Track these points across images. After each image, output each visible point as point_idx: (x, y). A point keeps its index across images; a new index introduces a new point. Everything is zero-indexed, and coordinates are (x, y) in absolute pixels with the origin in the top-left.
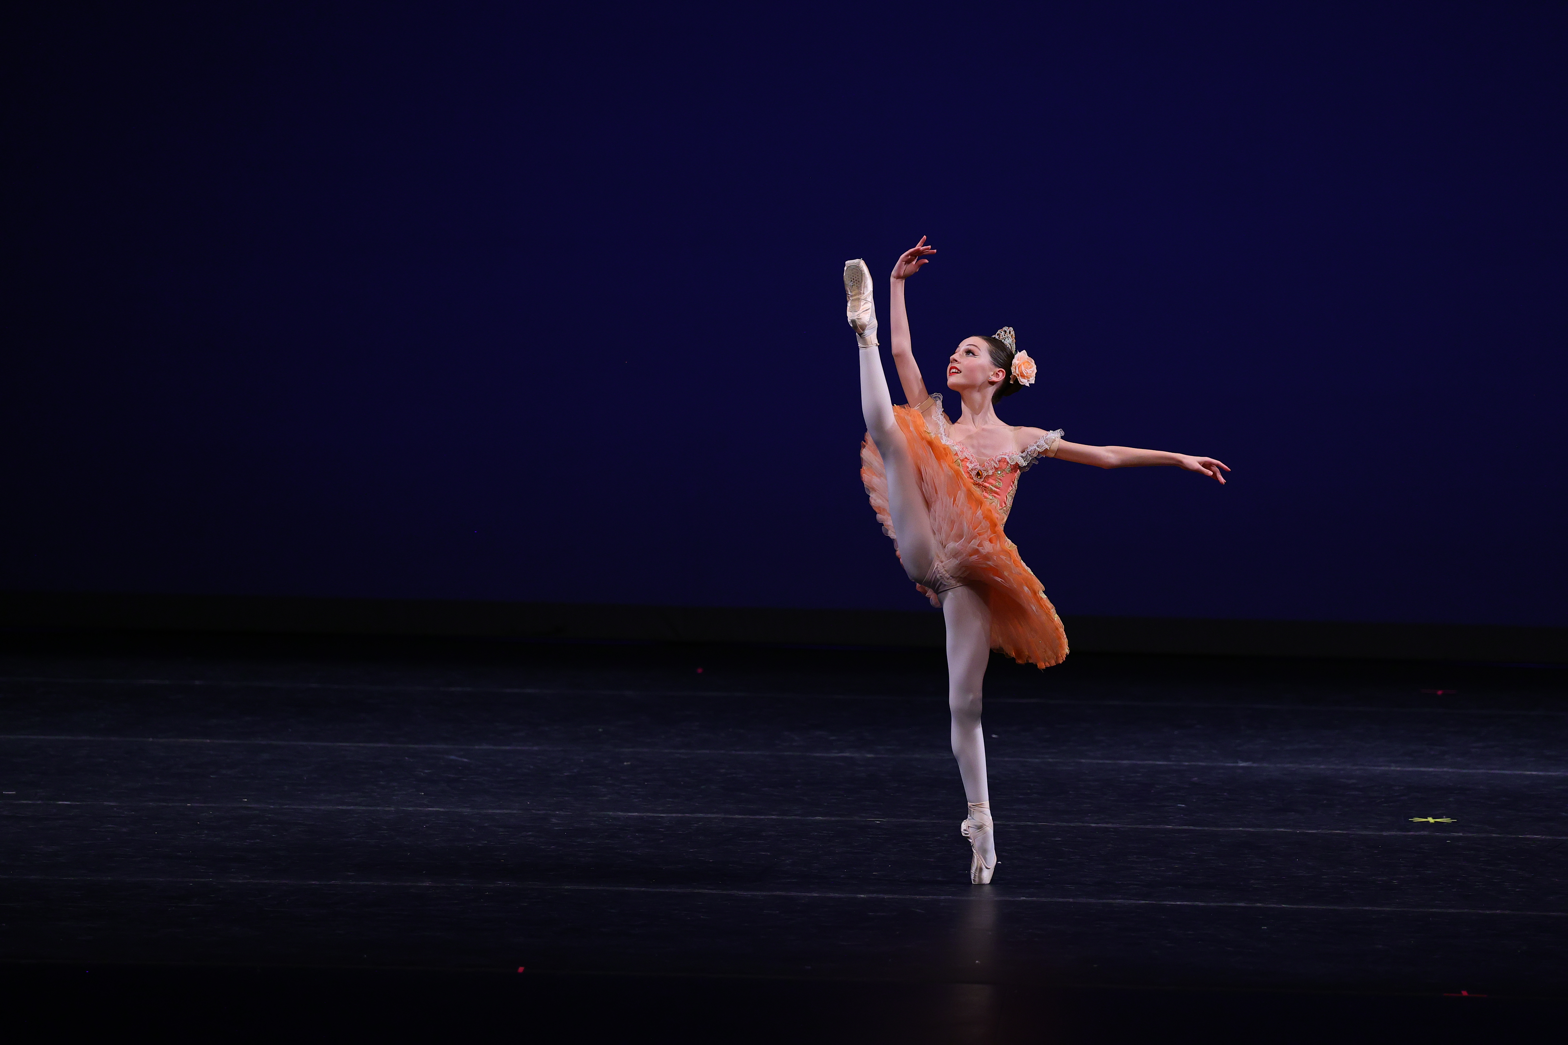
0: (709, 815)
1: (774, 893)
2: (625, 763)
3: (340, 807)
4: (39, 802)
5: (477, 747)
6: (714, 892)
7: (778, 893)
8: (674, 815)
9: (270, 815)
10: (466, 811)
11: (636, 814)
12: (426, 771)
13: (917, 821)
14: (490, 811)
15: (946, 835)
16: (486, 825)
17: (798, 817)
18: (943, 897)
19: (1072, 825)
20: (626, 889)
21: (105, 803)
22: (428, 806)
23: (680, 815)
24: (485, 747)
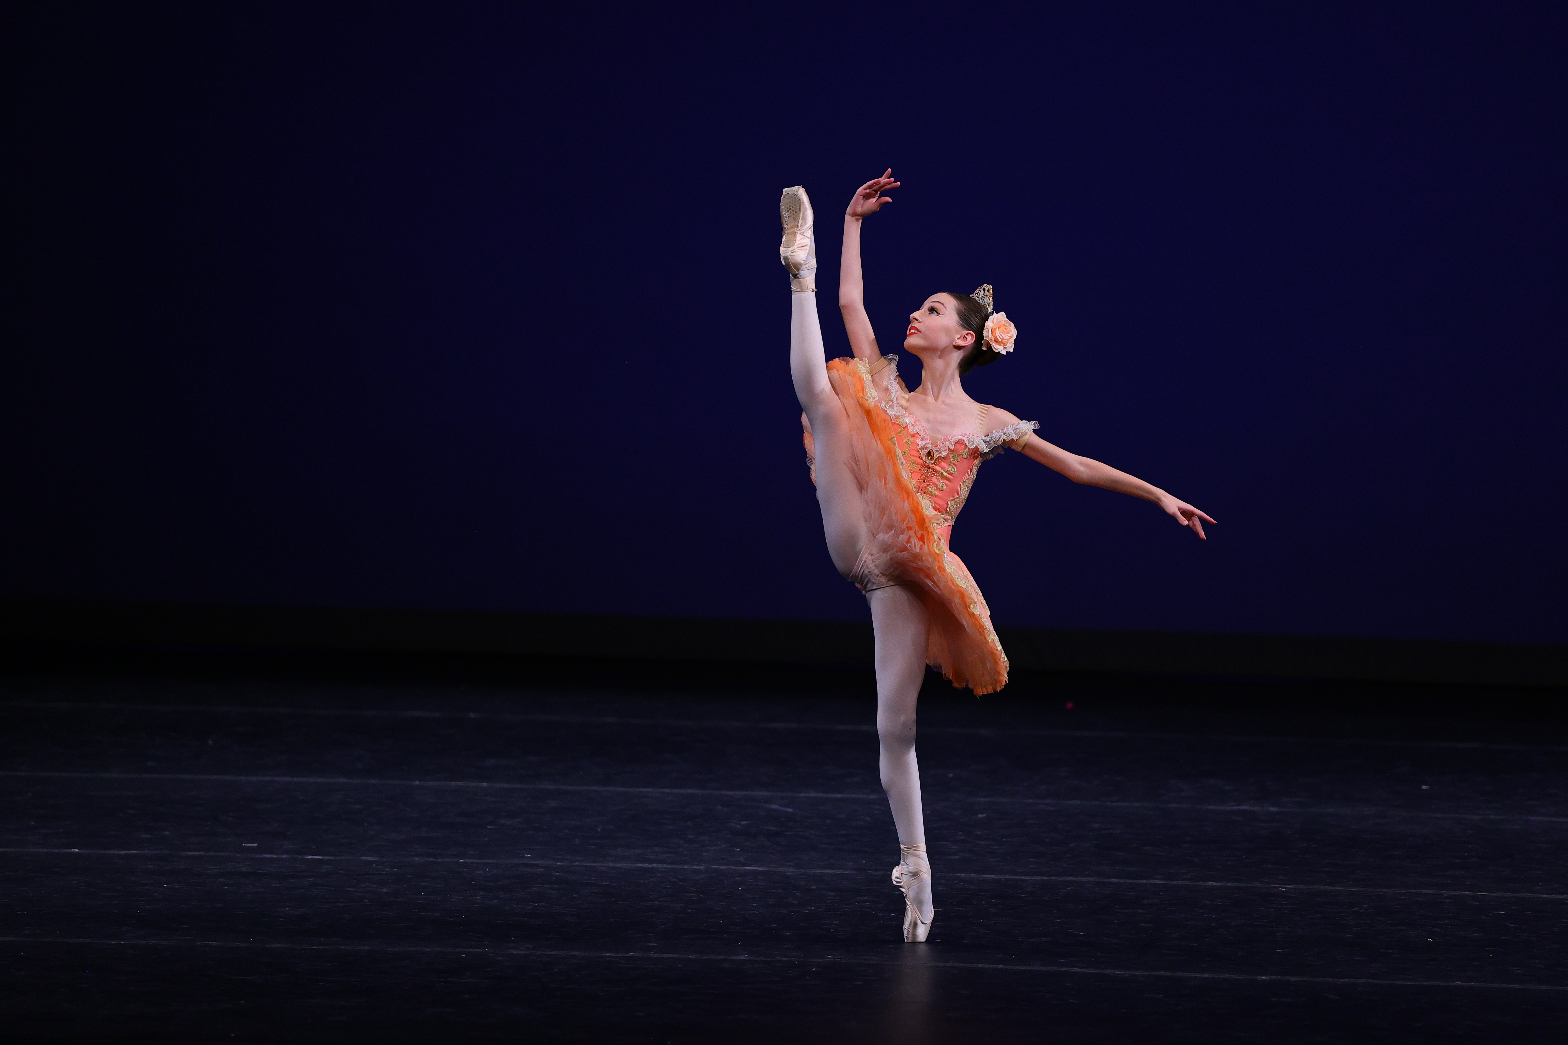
0: (1080, 879)
1: (1158, 973)
2: (980, 816)
3: (640, 865)
4: (284, 856)
5: (803, 795)
6: (1086, 970)
7: (1162, 973)
8: (1037, 878)
9: (557, 874)
10: (790, 871)
11: (992, 876)
12: (743, 823)
13: (1330, 888)
14: (818, 871)
15: (1365, 906)
16: (814, 887)
17: (1186, 882)
18: (1361, 981)
19: (1519, 895)
20: (980, 966)
21: (363, 858)
22: (745, 865)
23: (1044, 878)
24: (813, 794)
